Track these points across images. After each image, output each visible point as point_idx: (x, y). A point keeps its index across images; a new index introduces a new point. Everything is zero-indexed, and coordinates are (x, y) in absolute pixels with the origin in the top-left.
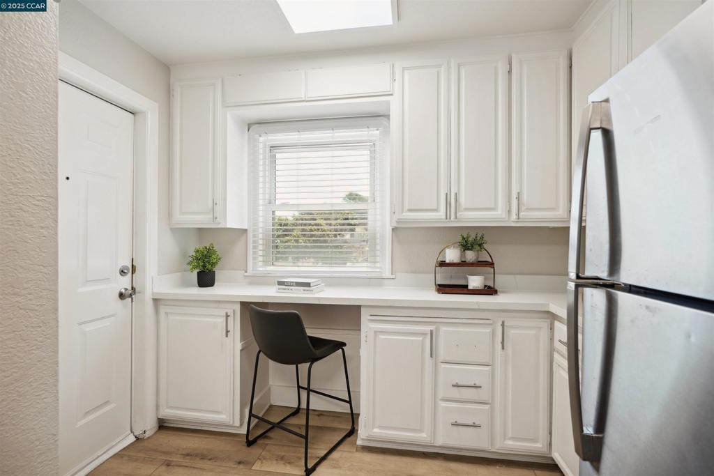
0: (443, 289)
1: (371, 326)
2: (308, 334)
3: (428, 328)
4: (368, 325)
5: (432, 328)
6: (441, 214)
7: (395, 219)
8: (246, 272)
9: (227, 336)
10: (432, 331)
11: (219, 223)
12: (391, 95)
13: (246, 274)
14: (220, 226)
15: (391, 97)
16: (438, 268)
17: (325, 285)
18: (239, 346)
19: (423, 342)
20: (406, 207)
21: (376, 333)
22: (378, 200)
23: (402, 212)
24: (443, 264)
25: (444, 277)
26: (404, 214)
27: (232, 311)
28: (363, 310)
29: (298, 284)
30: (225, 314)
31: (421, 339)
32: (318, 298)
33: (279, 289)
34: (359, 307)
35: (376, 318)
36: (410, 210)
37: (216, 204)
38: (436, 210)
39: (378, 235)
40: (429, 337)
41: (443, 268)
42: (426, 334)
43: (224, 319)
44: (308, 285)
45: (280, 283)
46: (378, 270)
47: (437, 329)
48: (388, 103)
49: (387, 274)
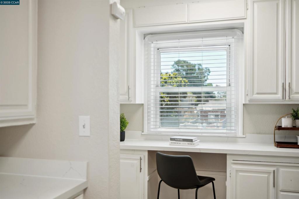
0: (280, 144)
1: (233, 167)
2: (198, 175)
3: (272, 169)
4: (231, 167)
5: (275, 169)
6: (280, 96)
7: (248, 98)
8: (143, 132)
9: (141, 172)
10: (274, 171)
11: (132, 101)
12: (246, 19)
13: (143, 133)
14: (132, 103)
15: (245, 20)
16: (277, 131)
17: (200, 142)
18: (147, 178)
19: (268, 178)
20: (255, 91)
21: (237, 171)
22: (233, 85)
23: (253, 95)
24: (280, 128)
25: (280, 137)
26: (254, 96)
27: (143, 156)
28: (228, 156)
29: (184, 140)
30: (139, 158)
31: (267, 176)
32: (199, 149)
33: (171, 143)
34: (226, 155)
35: (236, 162)
36: (258, 94)
37: (130, 89)
38: (276, 94)
39: (233, 109)
40: (272, 175)
41: (280, 131)
42: (270, 173)
43: (139, 160)
44: (191, 141)
45: (172, 139)
46: (234, 132)
47: (278, 170)
48: (243, 24)
49: (240, 134)
